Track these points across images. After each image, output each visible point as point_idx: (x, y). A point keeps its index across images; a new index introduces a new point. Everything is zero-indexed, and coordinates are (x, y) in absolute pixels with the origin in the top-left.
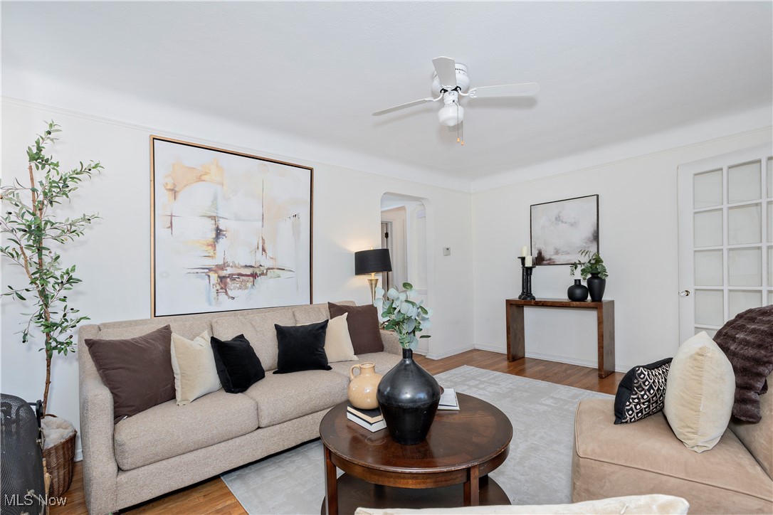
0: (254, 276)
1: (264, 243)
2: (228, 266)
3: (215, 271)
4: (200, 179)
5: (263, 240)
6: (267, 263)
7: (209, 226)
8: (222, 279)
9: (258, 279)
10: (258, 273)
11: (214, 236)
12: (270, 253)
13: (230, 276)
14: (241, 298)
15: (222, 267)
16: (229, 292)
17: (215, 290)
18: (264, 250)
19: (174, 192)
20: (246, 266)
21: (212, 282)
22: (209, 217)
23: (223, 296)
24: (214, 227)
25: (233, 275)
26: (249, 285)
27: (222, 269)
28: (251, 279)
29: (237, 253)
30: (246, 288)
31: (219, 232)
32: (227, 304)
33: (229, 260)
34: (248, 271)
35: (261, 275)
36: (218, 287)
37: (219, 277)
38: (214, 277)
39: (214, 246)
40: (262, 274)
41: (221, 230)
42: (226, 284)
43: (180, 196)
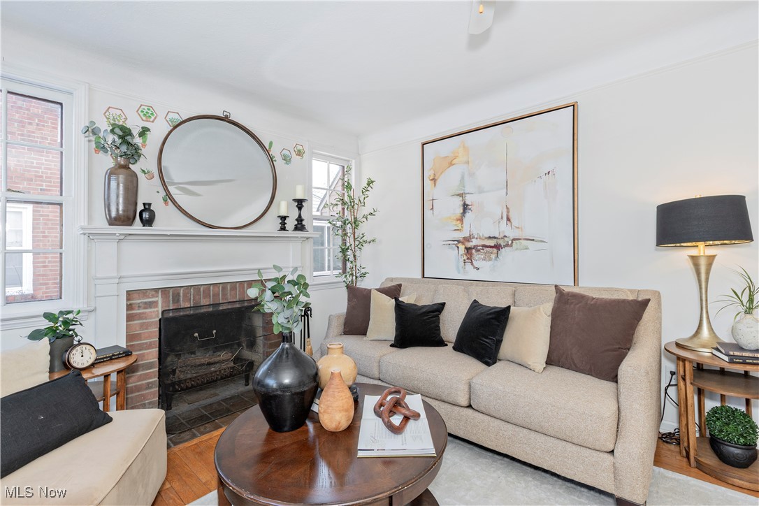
0: (498, 247)
1: (508, 212)
2: (474, 238)
3: (463, 243)
4: (451, 164)
5: (507, 208)
6: (511, 234)
7: (458, 202)
8: (468, 249)
9: (503, 251)
10: (502, 244)
11: (462, 211)
12: (515, 222)
13: (475, 247)
14: (485, 269)
15: (468, 239)
16: (474, 262)
17: (462, 260)
18: (508, 219)
19: (434, 180)
20: (490, 238)
21: (461, 253)
22: (458, 195)
23: (469, 266)
24: (462, 203)
25: (477, 246)
26: (493, 256)
27: (468, 241)
28: (495, 250)
29: (482, 226)
30: (490, 260)
31: (466, 207)
32: (472, 274)
33: (475, 233)
34: (492, 243)
35: (505, 246)
36: (465, 258)
37: (466, 248)
38: (462, 247)
39: (461, 220)
40: (507, 245)
41: (467, 205)
42: (471, 255)
43: (438, 182)
